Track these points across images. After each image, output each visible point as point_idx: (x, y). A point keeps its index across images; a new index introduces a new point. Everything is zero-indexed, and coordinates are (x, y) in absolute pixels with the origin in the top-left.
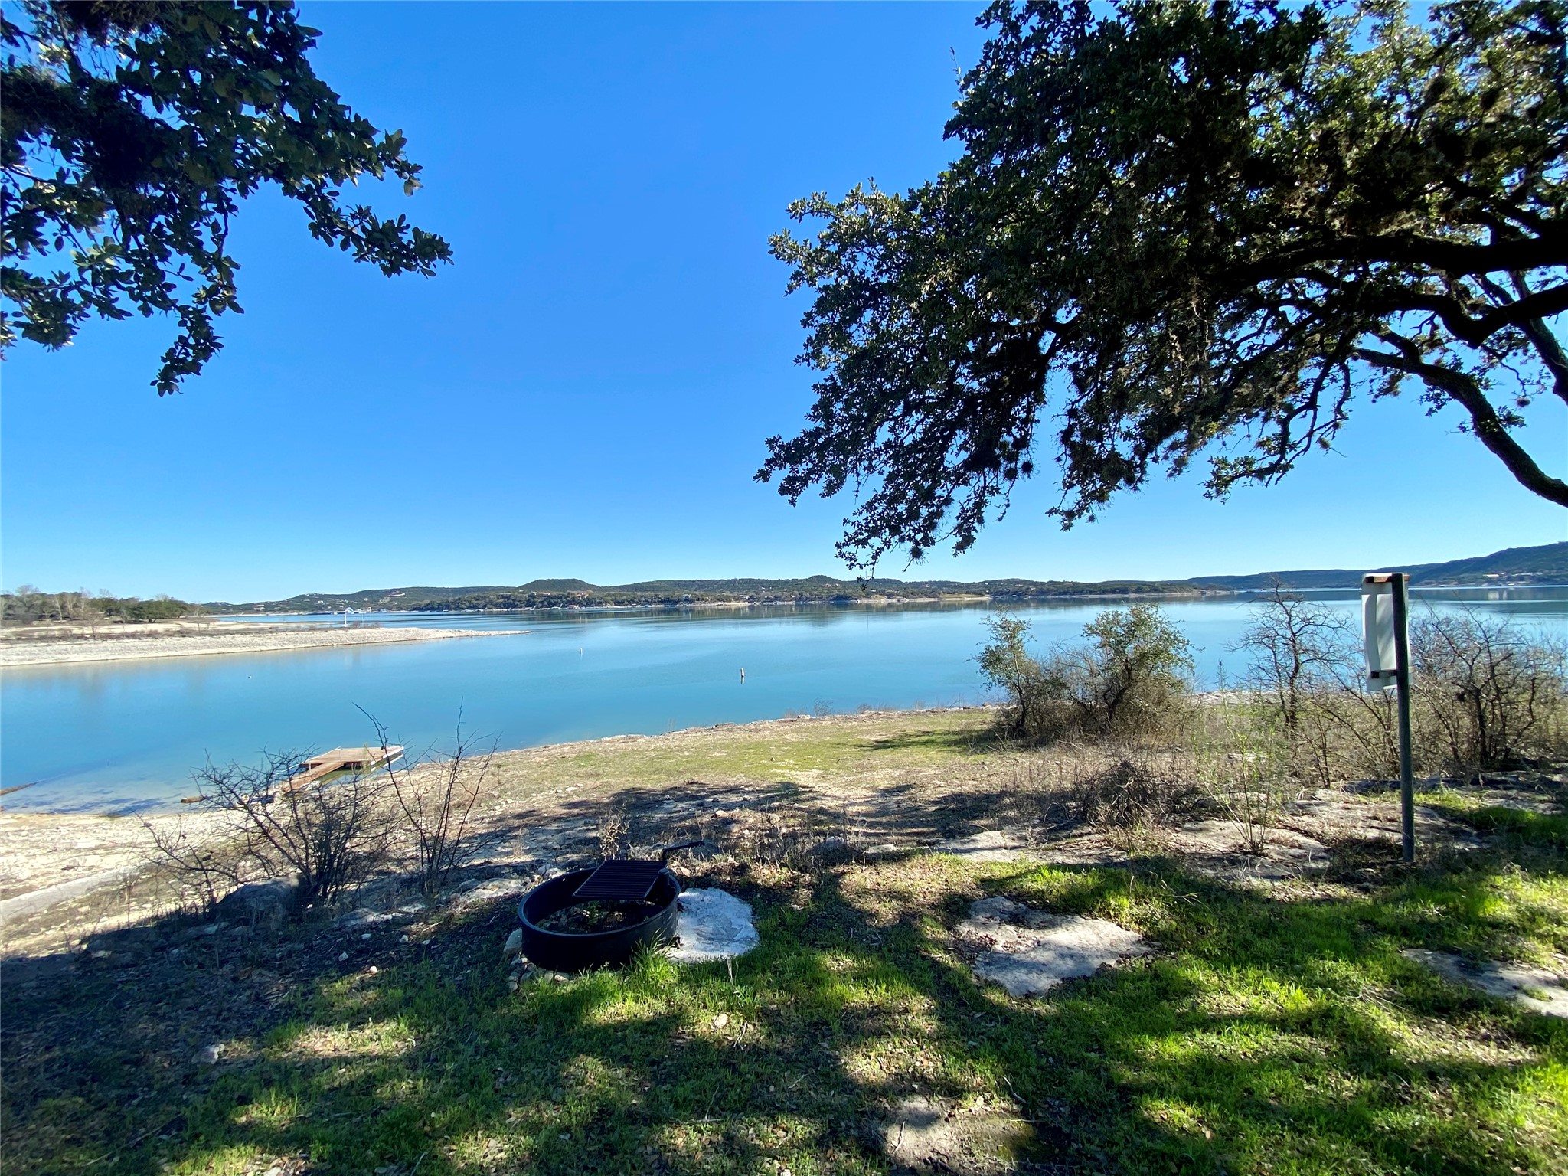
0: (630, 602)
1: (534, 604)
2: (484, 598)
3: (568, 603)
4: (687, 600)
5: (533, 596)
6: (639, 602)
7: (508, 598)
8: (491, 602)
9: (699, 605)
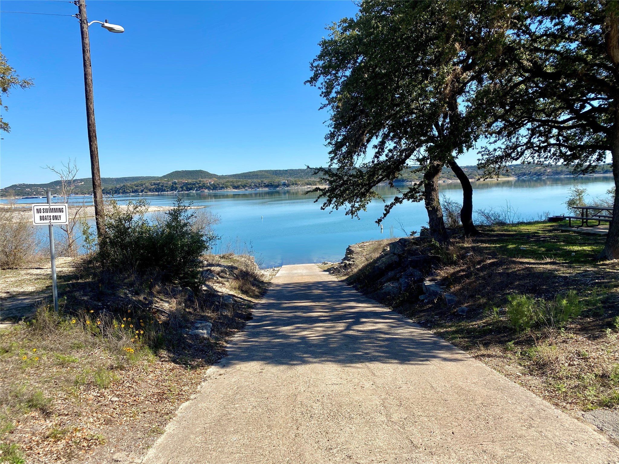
0: (244, 186)
1: (176, 189)
2: (142, 185)
3: (200, 188)
4: (284, 184)
5: (175, 183)
6: (250, 187)
7: (158, 184)
8: (146, 188)
9: (293, 188)
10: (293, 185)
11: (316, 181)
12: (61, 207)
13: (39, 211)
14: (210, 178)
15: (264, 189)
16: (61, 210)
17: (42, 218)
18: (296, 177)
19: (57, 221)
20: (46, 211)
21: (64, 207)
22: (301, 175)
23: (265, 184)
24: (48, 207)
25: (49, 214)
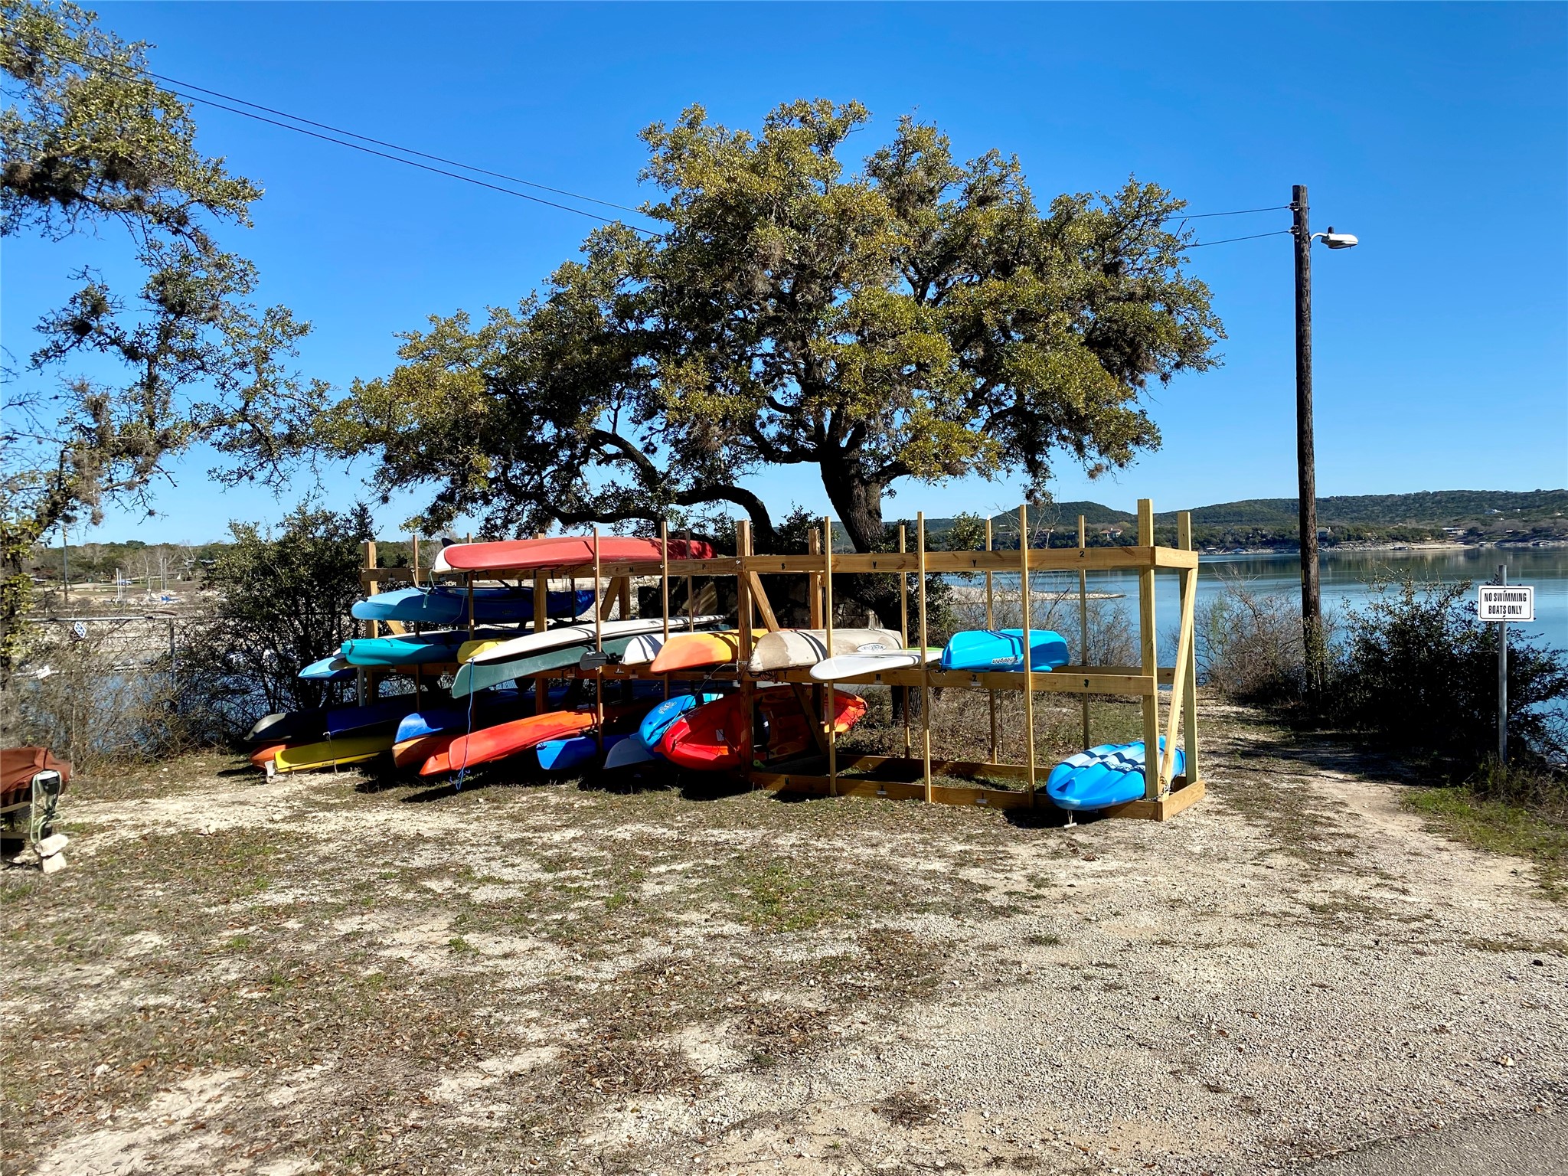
10: (1349, 540)
11: (1422, 531)
12: (1522, 592)
13: (1488, 597)
14: (1111, 522)
15: (1261, 551)
16: (1522, 598)
17: (1492, 610)
18: (1357, 519)
19: (1515, 616)
20: (1499, 597)
21: (1527, 592)
22: (1373, 512)
23: (1263, 536)
24: (1502, 591)
25: (1502, 603)
